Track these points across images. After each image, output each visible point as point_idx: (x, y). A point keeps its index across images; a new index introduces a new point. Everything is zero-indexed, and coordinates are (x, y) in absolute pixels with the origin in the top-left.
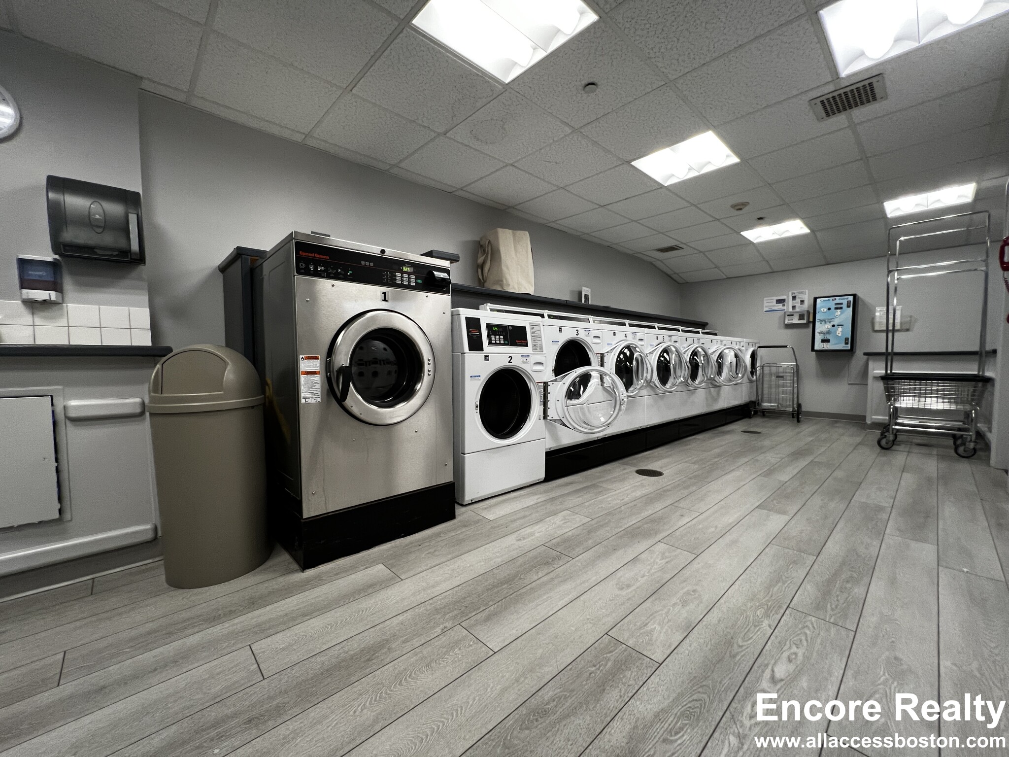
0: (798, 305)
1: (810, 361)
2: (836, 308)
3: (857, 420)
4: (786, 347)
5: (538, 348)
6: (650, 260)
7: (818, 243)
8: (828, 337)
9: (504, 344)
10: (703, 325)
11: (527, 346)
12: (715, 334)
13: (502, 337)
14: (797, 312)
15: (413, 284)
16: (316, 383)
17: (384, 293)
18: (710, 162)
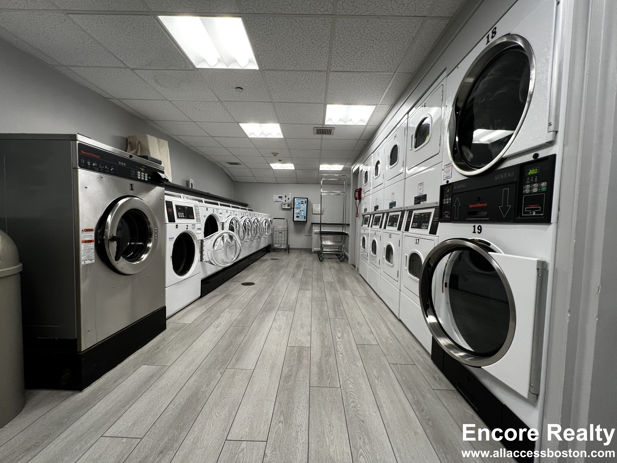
0: (287, 200)
1: (292, 225)
2: (301, 203)
3: (308, 251)
4: (284, 219)
5: (199, 220)
6: (222, 166)
7: (296, 175)
8: (299, 215)
9: (184, 218)
10: (245, 205)
11: (194, 219)
12: (252, 211)
13: (183, 213)
14: (287, 203)
15: (146, 179)
16: (92, 249)
17: (131, 185)
18: (271, 134)
